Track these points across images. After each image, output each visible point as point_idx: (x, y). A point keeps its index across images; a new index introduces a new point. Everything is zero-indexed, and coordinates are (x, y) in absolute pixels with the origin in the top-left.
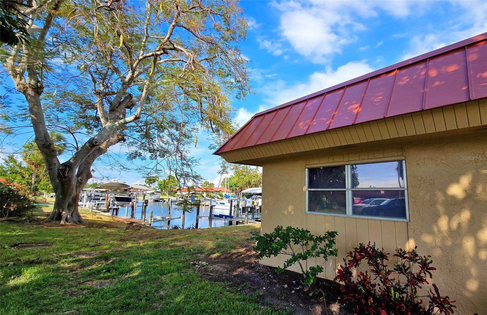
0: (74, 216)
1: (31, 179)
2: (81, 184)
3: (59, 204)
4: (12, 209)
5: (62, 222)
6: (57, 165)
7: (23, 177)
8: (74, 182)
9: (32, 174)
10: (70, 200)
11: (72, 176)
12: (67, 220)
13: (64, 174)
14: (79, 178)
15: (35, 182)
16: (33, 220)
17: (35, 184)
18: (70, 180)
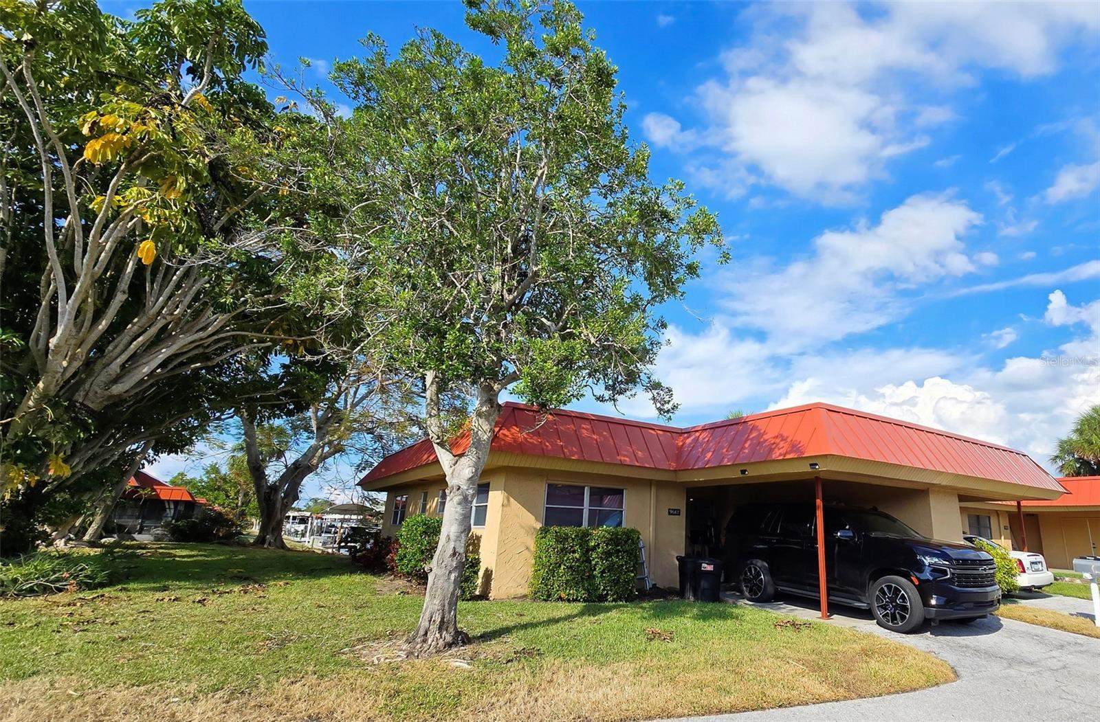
0: (277, 540)
1: (237, 498)
2: (286, 506)
3: (263, 529)
4: (221, 535)
5: (265, 546)
6: (265, 487)
7: (228, 496)
8: (278, 505)
9: (238, 492)
10: (274, 524)
11: (277, 499)
12: (270, 544)
13: (269, 497)
14: (285, 501)
15: (243, 504)
16: (243, 544)
17: (242, 506)
18: (274, 504)
